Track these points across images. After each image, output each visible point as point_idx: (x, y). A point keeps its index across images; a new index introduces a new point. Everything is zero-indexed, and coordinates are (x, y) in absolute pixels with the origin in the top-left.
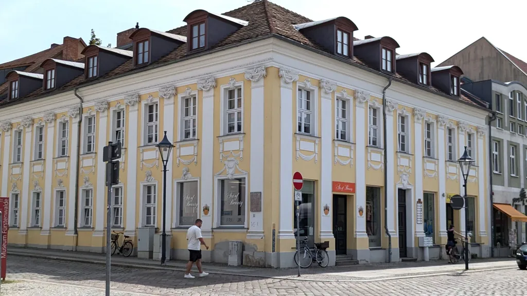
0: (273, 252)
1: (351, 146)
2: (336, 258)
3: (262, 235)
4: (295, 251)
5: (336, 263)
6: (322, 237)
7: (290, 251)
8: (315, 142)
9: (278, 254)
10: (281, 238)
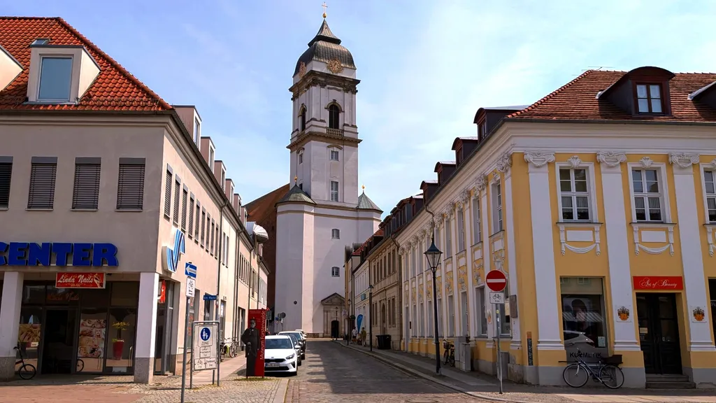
0: (529, 365)
1: (667, 228)
2: (647, 378)
3: (519, 345)
4: (565, 365)
5: (647, 385)
6: (616, 349)
7: (556, 365)
8: (593, 229)
9: (537, 368)
10: (539, 348)
